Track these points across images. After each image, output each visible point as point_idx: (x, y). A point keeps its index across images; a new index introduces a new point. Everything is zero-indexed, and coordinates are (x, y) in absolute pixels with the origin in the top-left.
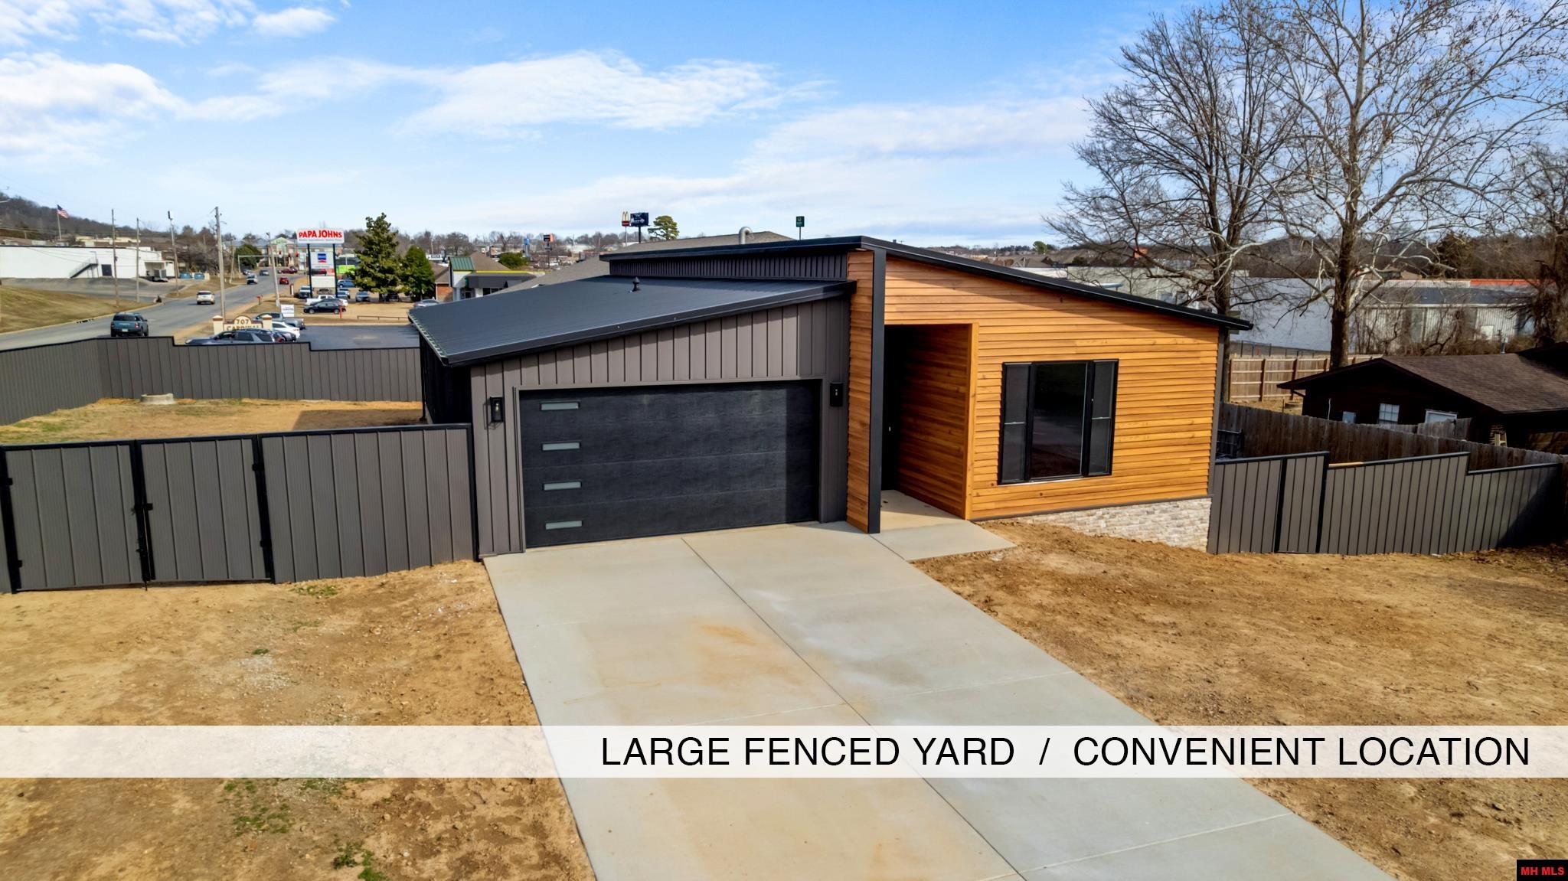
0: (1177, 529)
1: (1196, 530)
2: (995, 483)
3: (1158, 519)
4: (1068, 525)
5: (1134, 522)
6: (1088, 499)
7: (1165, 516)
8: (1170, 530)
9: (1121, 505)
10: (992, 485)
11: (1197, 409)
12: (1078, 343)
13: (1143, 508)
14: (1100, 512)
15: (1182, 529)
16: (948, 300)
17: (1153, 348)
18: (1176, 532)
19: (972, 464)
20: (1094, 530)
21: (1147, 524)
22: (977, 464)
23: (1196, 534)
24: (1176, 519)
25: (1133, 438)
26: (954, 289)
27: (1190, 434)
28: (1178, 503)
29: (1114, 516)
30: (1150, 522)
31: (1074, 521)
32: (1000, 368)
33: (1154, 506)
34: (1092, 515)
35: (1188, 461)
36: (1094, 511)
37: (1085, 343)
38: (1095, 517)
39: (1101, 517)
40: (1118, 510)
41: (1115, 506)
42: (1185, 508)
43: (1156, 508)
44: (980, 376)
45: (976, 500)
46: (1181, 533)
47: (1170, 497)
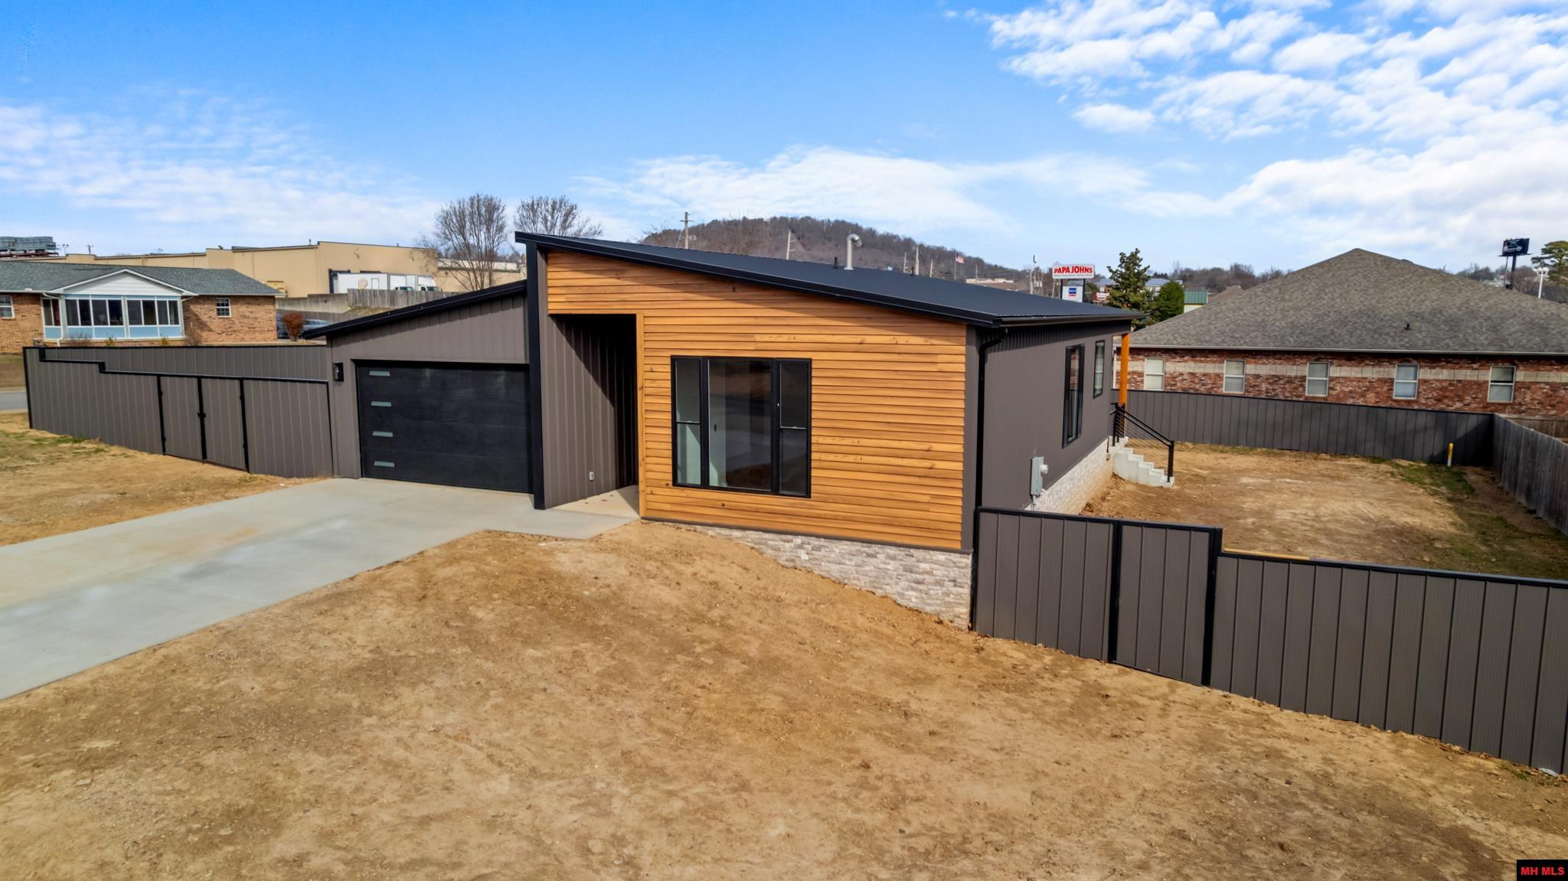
0: (914, 585)
1: (947, 594)
2: (671, 483)
3: (882, 566)
4: (757, 546)
5: (847, 562)
6: (782, 523)
7: (892, 566)
8: (903, 584)
9: (826, 537)
10: (667, 485)
11: (939, 432)
12: (758, 338)
13: (858, 546)
14: (798, 540)
15: (921, 587)
16: (613, 290)
17: (860, 348)
18: (913, 589)
19: (643, 460)
20: (793, 561)
21: (866, 568)
22: (649, 460)
23: (947, 599)
24: (911, 572)
25: (840, 458)
26: (619, 278)
27: (928, 464)
28: (912, 551)
29: (818, 548)
30: (871, 568)
31: (765, 544)
32: (669, 361)
33: (875, 548)
34: (788, 542)
35: (926, 499)
36: (790, 537)
37: (766, 338)
38: (792, 544)
39: (800, 547)
40: (822, 542)
41: (818, 536)
42: (924, 561)
43: (880, 551)
44: (648, 368)
45: (650, 497)
46: (921, 591)
47: (899, 540)
